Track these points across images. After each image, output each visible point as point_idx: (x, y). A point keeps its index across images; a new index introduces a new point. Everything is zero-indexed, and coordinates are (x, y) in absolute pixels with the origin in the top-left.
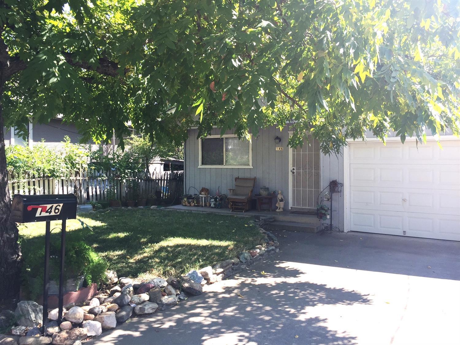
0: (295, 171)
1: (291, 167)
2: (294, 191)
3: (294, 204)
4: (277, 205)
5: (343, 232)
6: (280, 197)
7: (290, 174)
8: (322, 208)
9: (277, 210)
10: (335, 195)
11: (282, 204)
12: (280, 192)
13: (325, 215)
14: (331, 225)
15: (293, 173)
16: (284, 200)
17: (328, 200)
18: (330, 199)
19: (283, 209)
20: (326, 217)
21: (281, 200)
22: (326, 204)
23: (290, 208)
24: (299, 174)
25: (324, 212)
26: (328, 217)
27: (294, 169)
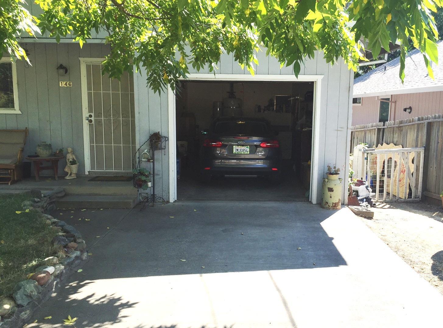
0: (93, 119)
1: (85, 113)
2: (92, 148)
3: (92, 167)
4: (66, 170)
5: (168, 202)
6: (70, 157)
7: (86, 123)
8: (141, 173)
9: (68, 178)
10: (158, 154)
11: (74, 168)
12: (70, 150)
13: (146, 182)
14: (154, 195)
15: (90, 121)
16: (78, 161)
17: (149, 160)
18: (152, 159)
19: (77, 174)
20: (147, 185)
21: (73, 163)
22: (145, 165)
23: (87, 173)
24: (98, 123)
25: (143, 178)
26: (150, 184)
27: (91, 116)
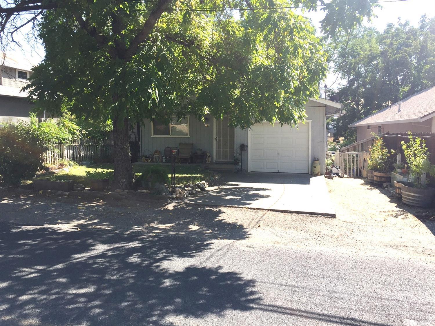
0: (217, 139)
1: (215, 137)
2: (217, 151)
3: (216, 158)
4: (207, 160)
5: (247, 172)
6: (208, 154)
7: (214, 141)
8: (237, 159)
9: (207, 163)
10: (243, 152)
11: (210, 159)
12: (208, 151)
13: (239, 163)
14: (242, 168)
15: (216, 140)
16: (211, 156)
17: (240, 155)
18: (241, 154)
19: (210, 161)
20: (239, 164)
21: (209, 157)
22: (239, 157)
23: (214, 161)
24: (220, 140)
25: (238, 161)
26: (240, 164)
27: (216, 138)
